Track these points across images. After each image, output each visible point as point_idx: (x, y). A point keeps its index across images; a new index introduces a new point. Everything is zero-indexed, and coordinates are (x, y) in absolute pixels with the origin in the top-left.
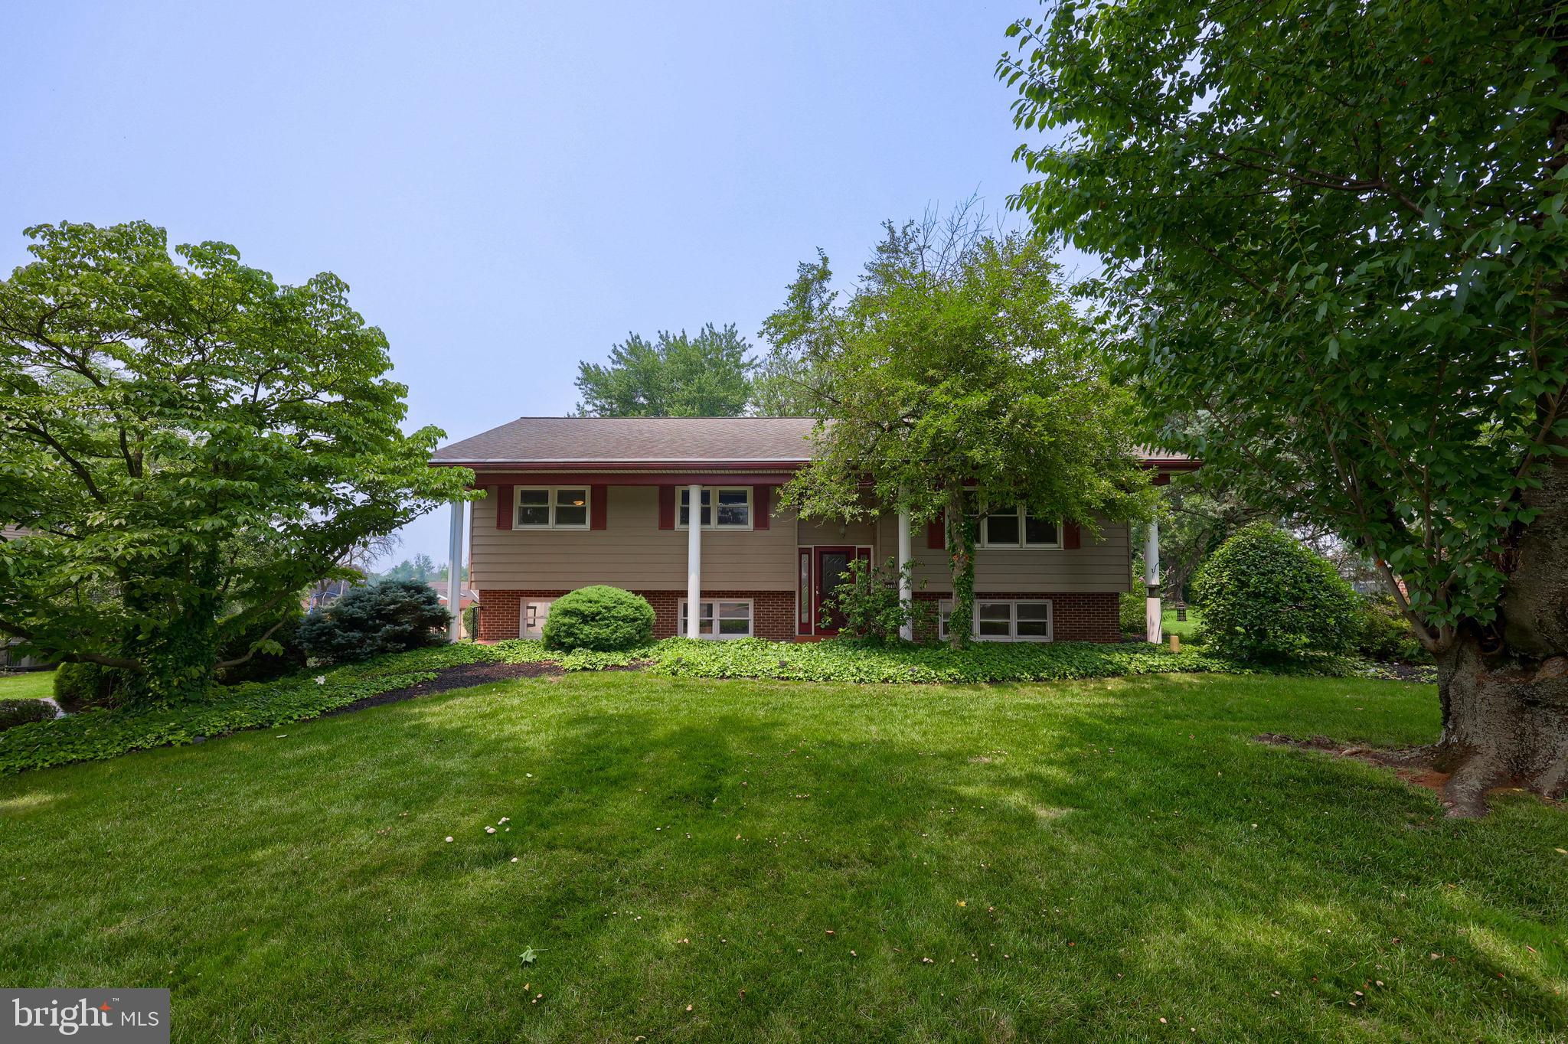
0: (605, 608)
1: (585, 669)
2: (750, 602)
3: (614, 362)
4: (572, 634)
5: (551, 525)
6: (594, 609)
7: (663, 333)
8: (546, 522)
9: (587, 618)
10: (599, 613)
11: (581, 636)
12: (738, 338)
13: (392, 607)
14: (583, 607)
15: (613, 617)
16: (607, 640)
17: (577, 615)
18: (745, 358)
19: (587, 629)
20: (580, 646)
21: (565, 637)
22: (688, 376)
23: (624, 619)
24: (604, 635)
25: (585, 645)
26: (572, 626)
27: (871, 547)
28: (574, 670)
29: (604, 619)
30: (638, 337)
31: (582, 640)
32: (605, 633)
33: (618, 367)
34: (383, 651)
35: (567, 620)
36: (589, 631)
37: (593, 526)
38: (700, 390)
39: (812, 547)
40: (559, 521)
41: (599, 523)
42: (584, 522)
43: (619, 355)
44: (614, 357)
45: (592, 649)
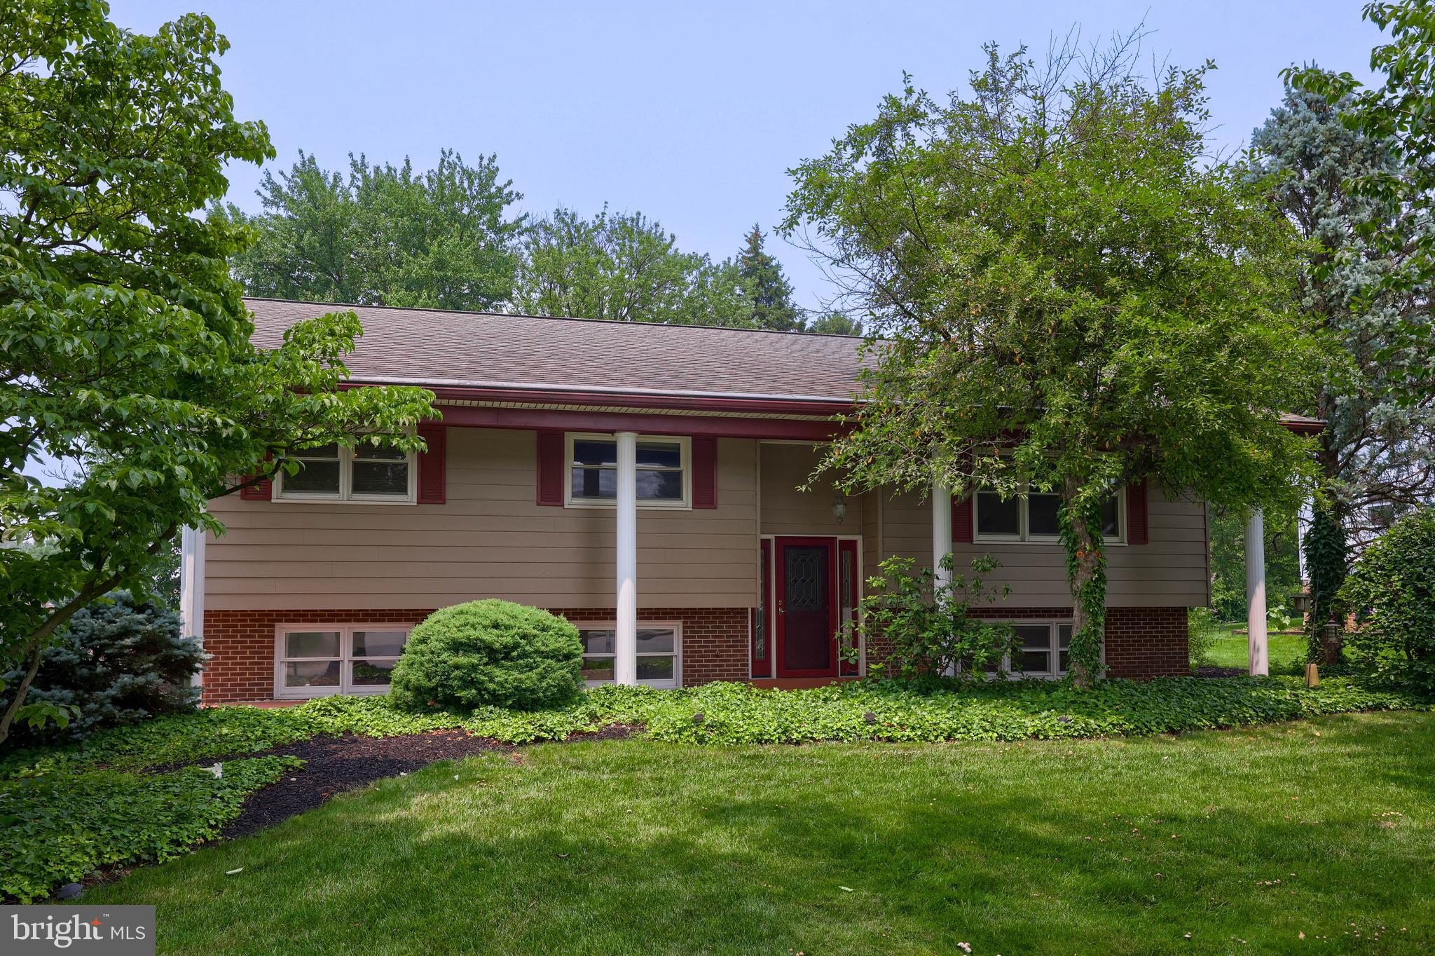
0: (524, 637)
1: (539, 740)
2: (677, 627)
3: (266, 202)
4: (473, 683)
5: (345, 494)
6: (507, 640)
7: (358, 158)
8: (335, 489)
9: (495, 655)
10: (516, 646)
11: (491, 686)
12: (500, 181)
13: (128, 641)
14: (489, 636)
15: (537, 652)
16: (533, 691)
17: (478, 650)
18: (508, 215)
19: (499, 674)
20: (487, 703)
21: (461, 688)
22: (415, 240)
23: (554, 655)
24: (528, 684)
25: (496, 700)
26: (474, 668)
27: (859, 538)
28: (523, 743)
29: (524, 655)
30: (312, 160)
31: (493, 694)
32: (529, 679)
33: (273, 211)
34: (109, 723)
35: (462, 659)
36: (503, 676)
37: (423, 498)
38: (440, 264)
39: (772, 537)
40: (358, 487)
41: (433, 491)
42: (403, 489)
43: (276, 189)
44: (268, 194)
45: (510, 708)
